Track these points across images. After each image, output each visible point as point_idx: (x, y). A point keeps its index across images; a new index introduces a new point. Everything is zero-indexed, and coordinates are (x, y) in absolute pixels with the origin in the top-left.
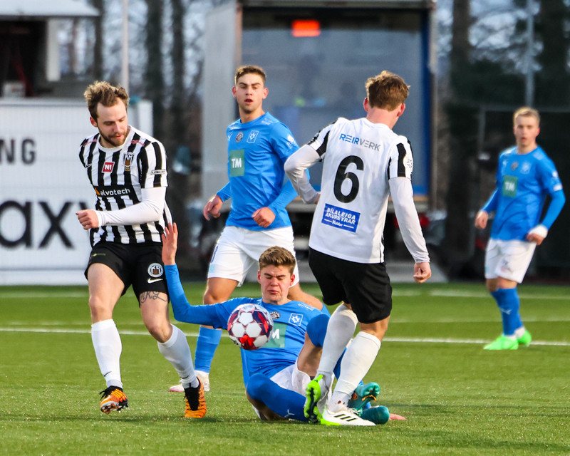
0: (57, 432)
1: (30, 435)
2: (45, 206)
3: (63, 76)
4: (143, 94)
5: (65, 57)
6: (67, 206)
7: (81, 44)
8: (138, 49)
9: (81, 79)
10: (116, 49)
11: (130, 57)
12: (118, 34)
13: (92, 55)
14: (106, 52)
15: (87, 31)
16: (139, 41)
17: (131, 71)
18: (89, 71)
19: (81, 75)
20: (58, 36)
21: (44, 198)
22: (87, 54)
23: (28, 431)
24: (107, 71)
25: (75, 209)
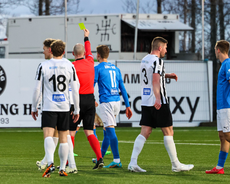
0: (179, 180)
1: (169, 181)
2: (174, 98)
3: (180, 51)
4: (209, 58)
5: (181, 45)
6: (182, 99)
7: (187, 40)
8: (208, 41)
9: (187, 52)
10: (200, 42)
11: (205, 44)
12: (200, 36)
13: (191, 44)
14: (196, 43)
15: (189, 35)
16: (208, 39)
17: (205, 49)
18: (190, 50)
19: (187, 51)
20: (179, 37)
21: (173, 96)
22: (189, 44)
23: (168, 180)
24: (196, 50)
25: (185, 100)
